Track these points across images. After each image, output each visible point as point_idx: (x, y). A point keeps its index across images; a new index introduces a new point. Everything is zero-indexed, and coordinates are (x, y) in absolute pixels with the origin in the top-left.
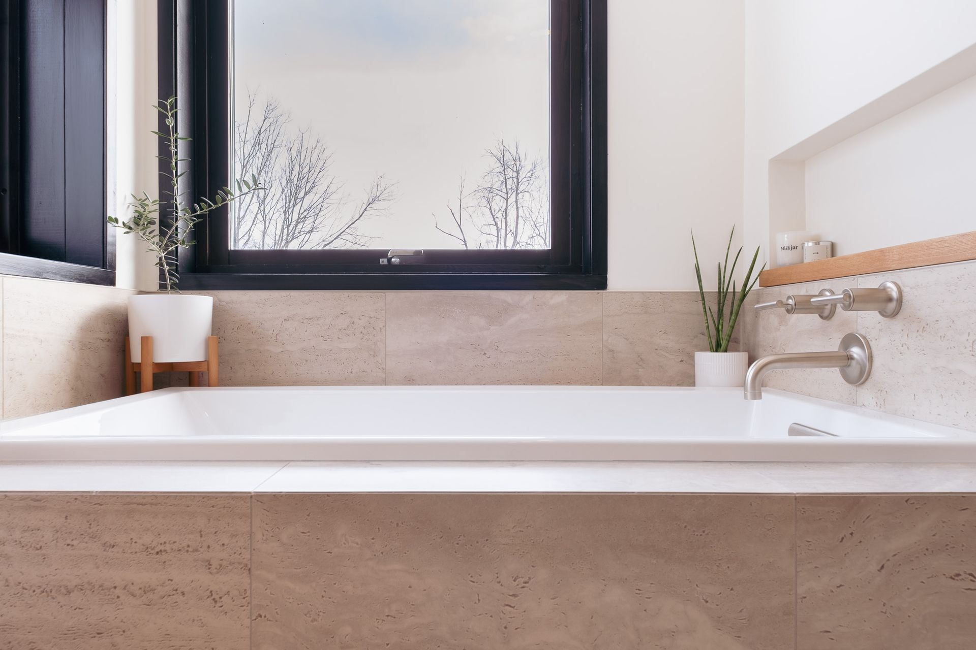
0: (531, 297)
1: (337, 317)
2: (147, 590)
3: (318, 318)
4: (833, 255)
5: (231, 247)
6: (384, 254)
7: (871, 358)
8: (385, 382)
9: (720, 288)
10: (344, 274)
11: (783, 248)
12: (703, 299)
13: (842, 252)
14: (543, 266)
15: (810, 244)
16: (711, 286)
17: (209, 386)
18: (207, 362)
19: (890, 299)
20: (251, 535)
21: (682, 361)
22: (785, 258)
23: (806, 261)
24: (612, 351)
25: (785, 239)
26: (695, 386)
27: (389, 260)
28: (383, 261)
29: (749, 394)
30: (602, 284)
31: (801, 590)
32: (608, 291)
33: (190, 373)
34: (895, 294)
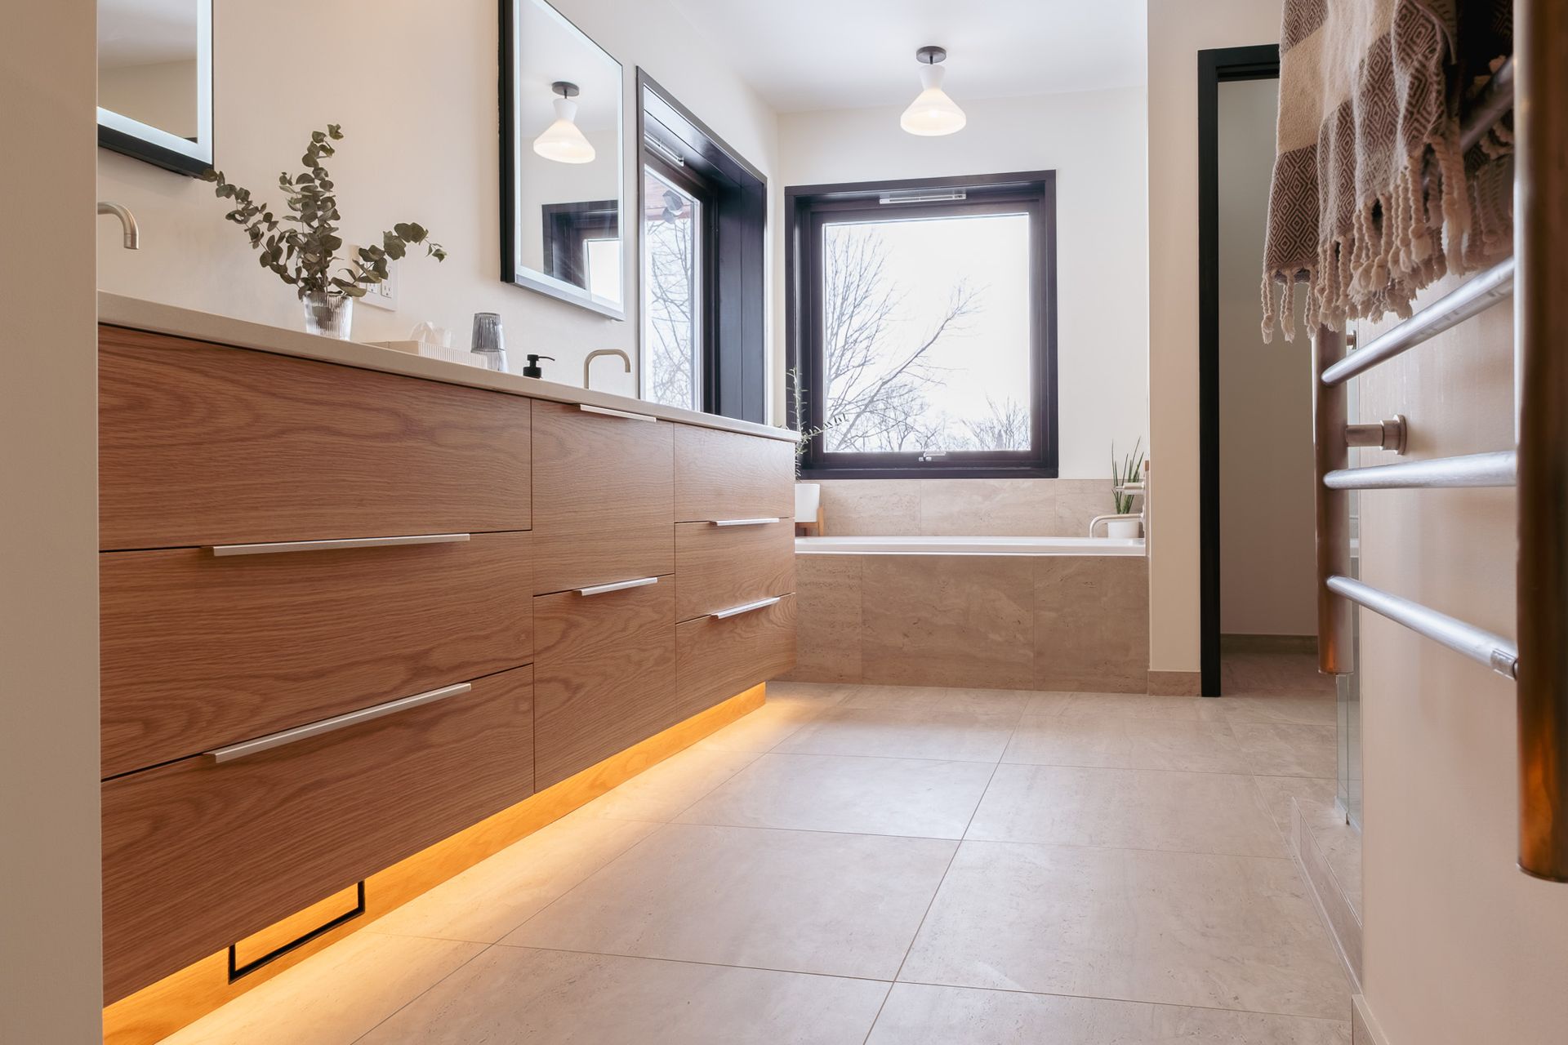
0: (1010, 483)
1: (892, 496)
2: (830, 584)
5: (825, 451)
6: (921, 454)
8: (920, 535)
10: (896, 469)
17: (819, 535)
18: (818, 523)
24: (1061, 518)
27: (924, 459)
28: (921, 459)
30: (1055, 474)
32: (1059, 478)
33: (805, 529)
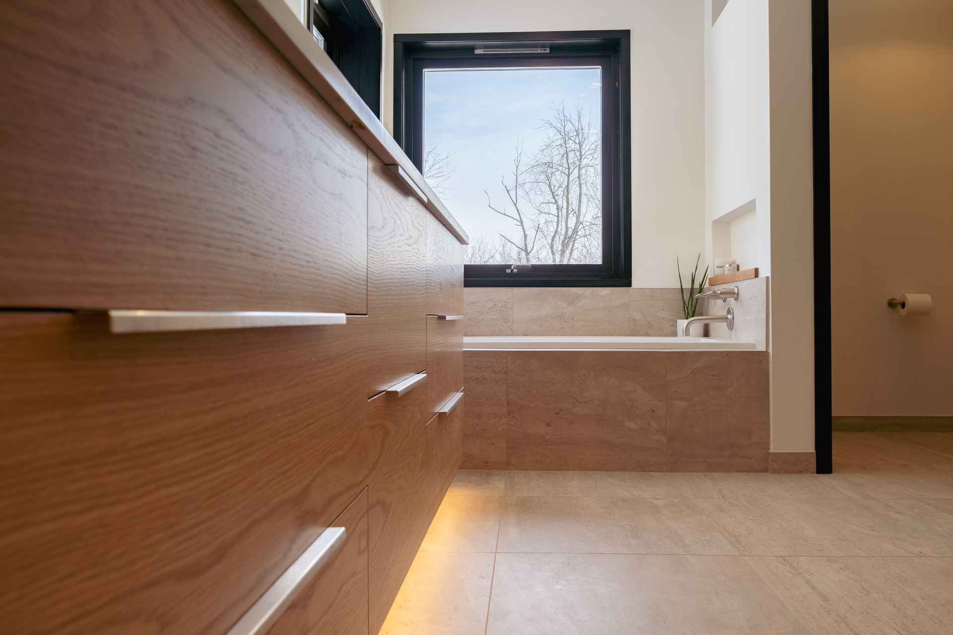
0: (590, 291)
1: (487, 302)
2: (477, 379)
3: (477, 302)
4: (738, 270)
6: (509, 267)
7: (733, 318)
9: (692, 287)
10: (491, 279)
11: (717, 267)
12: (682, 292)
13: (742, 269)
14: (597, 273)
15: (727, 265)
16: (687, 285)
19: (735, 293)
20: (507, 363)
21: (672, 325)
22: (718, 271)
23: (726, 273)
24: (634, 320)
25: (718, 262)
26: (677, 336)
27: (512, 270)
28: (508, 271)
29: (684, 334)
30: (629, 284)
31: (668, 379)
32: (632, 287)
34: (736, 292)
